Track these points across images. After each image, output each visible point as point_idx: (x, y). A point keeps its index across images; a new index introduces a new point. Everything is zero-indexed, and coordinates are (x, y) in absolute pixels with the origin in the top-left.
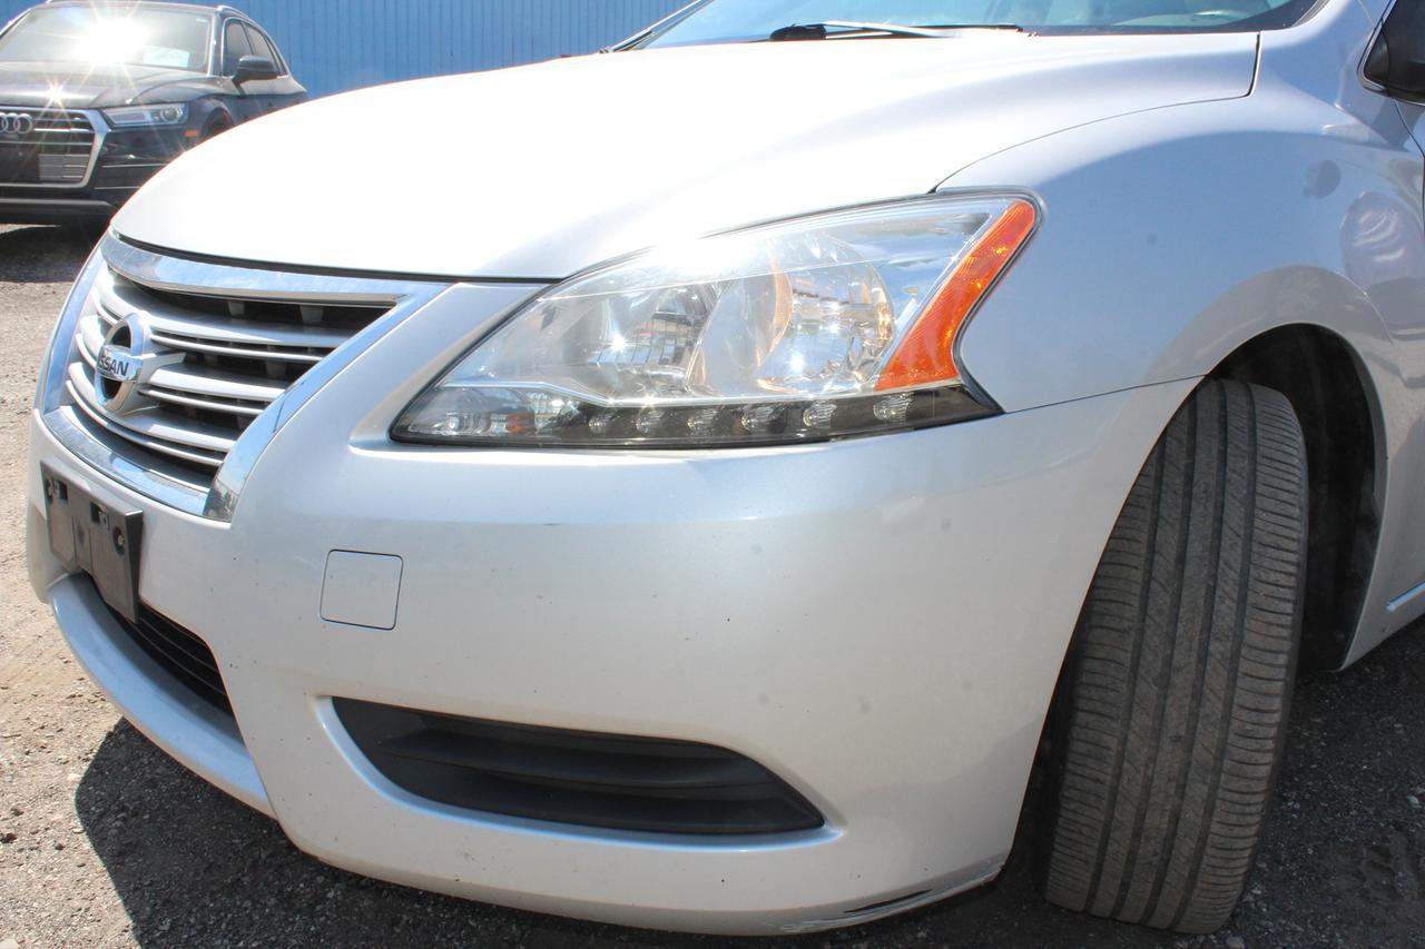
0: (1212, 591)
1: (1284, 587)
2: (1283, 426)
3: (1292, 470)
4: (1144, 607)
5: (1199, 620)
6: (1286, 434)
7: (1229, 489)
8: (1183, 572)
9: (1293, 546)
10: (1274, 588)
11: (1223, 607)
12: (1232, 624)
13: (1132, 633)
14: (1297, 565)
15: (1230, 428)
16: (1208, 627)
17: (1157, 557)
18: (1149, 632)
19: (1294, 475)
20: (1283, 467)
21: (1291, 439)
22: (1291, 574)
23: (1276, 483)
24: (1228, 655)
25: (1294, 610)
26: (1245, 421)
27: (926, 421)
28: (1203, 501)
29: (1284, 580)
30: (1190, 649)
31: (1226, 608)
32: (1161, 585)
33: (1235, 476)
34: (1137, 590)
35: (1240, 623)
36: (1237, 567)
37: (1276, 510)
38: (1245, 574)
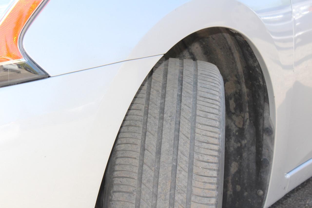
0: (175, 168)
1: (212, 163)
2: (211, 80)
3: (215, 102)
4: (140, 179)
5: (169, 184)
6: (213, 84)
7: (183, 114)
8: (160, 159)
9: (216, 141)
10: (206, 164)
11: (181, 176)
12: (186, 184)
13: (135, 193)
14: (219, 151)
15: (184, 82)
16: (174, 187)
17: (146, 152)
18: (143, 192)
19: (217, 105)
20: (210, 101)
21: (215, 87)
22: (215, 156)
23: (207, 109)
24: (185, 201)
25: (218, 175)
26: (192, 79)
27: (5, 83)
28: (170, 121)
29: (211, 159)
30: (165, 200)
31: (182, 176)
32: (149, 167)
33: (186, 107)
34: (136, 170)
35: (190, 183)
36: (187, 154)
37: (207, 124)
38: (191, 157)
